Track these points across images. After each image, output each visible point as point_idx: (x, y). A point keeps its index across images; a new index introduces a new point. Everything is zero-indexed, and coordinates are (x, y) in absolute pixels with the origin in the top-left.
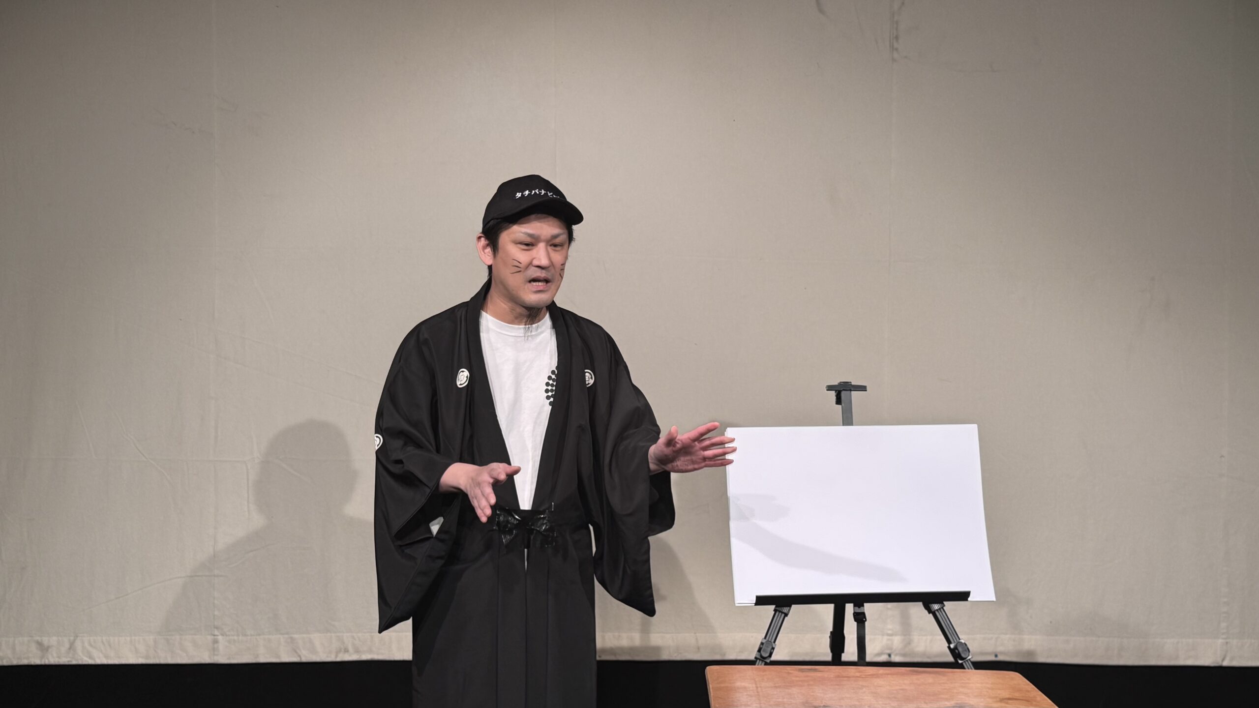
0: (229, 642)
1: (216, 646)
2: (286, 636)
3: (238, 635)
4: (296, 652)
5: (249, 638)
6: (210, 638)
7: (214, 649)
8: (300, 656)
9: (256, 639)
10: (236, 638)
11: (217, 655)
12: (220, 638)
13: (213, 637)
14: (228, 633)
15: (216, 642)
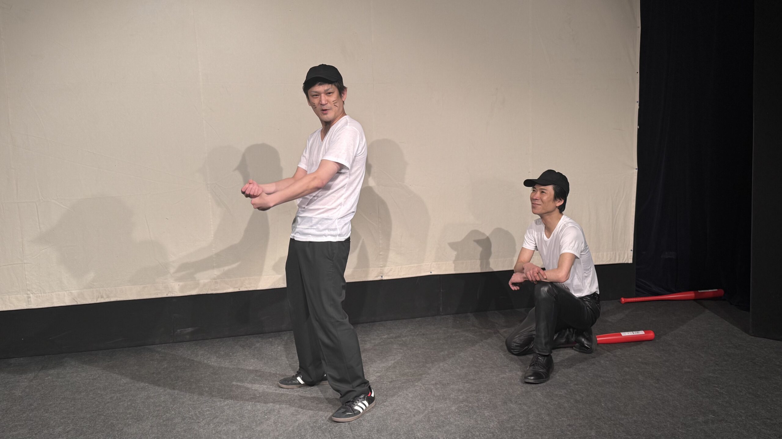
0: (37, 297)
1: (29, 299)
2: (68, 292)
3: (41, 293)
4: (74, 300)
5: (47, 294)
6: (25, 296)
7: (28, 301)
8: (76, 302)
9: (51, 294)
10: (40, 295)
11: (31, 304)
12: (31, 295)
13: (27, 295)
14: (36, 293)
15: (29, 297)
